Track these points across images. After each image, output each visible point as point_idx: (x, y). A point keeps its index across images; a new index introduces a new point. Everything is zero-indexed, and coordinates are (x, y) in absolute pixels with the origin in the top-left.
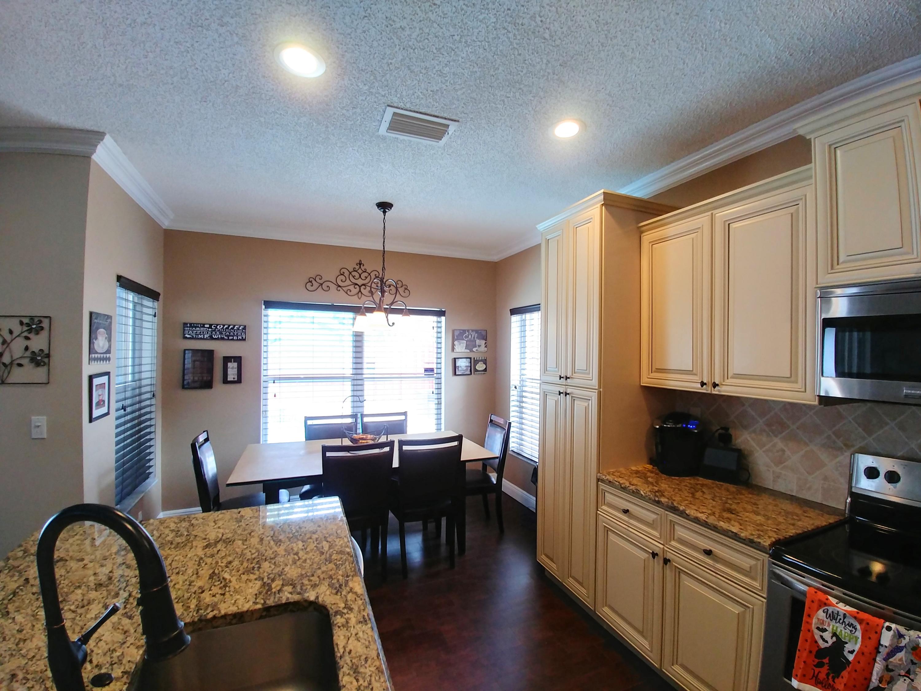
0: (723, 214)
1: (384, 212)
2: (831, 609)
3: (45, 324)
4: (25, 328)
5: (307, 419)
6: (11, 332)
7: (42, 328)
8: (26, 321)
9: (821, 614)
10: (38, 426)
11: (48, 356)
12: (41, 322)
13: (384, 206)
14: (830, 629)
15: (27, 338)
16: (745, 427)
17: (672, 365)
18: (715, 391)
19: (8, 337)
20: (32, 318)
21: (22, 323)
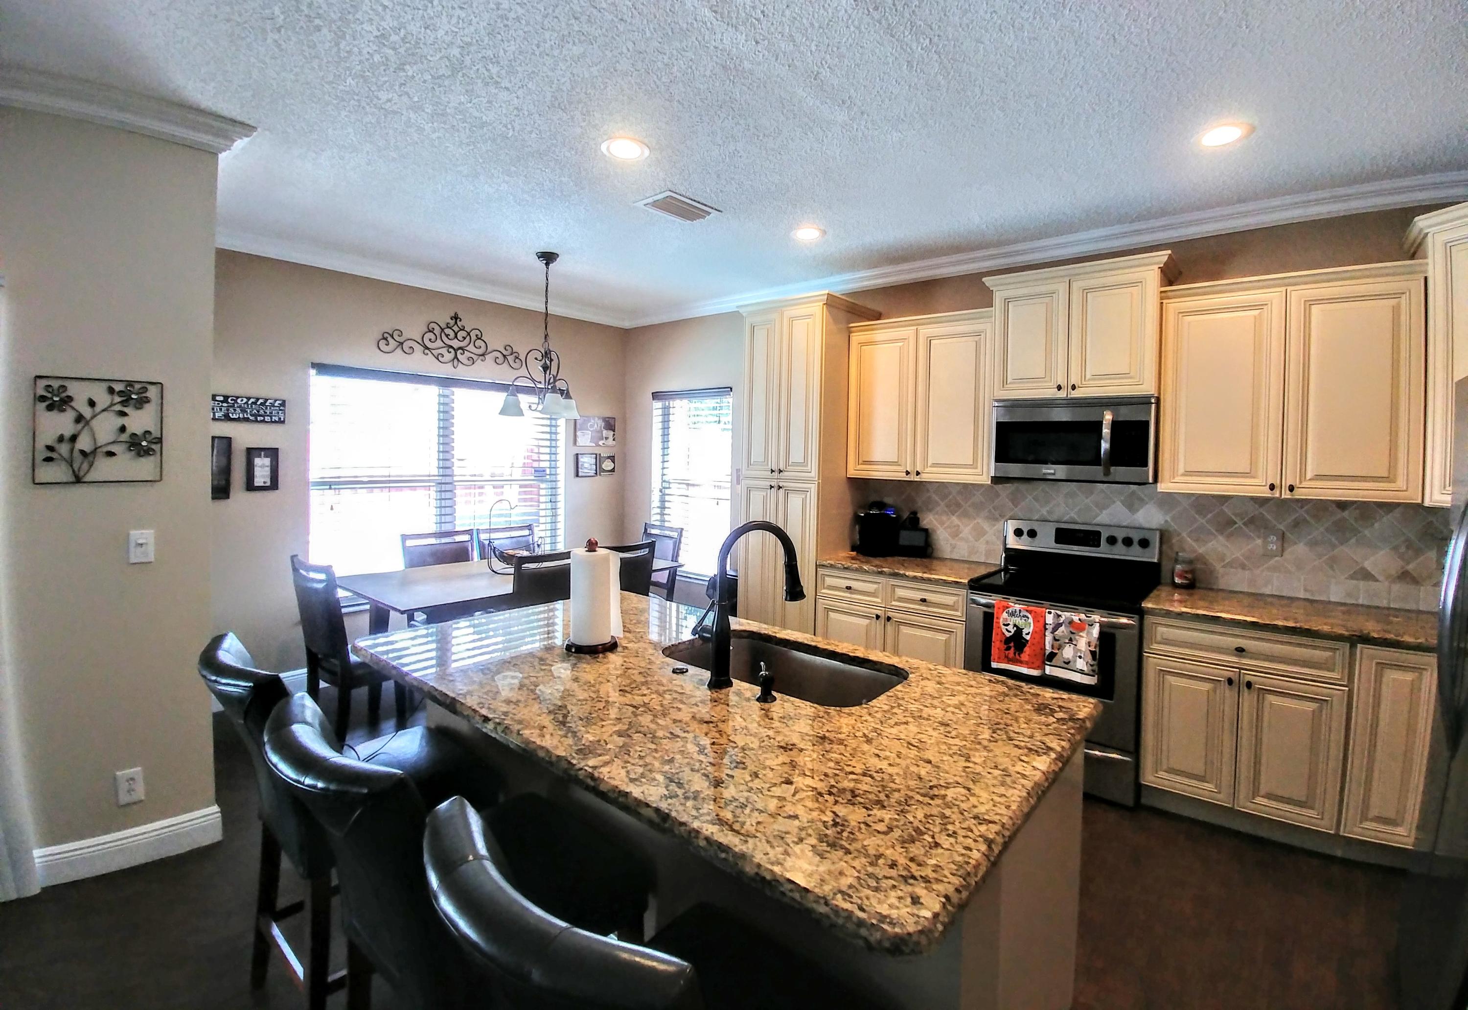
0: (926, 331)
1: (547, 264)
2: (1010, 610)
3: (152, 392)
4: (118, 399)
5: (405, 537)
6: (92, 403)
7: (147, 400)
8: (118, 387)
9: (1005, 615)
10: (141, 545)
11: (159, 440)
12: (145, 389)
13: (548, 257)
14: (1011, 623)
15: (123, 414)
16: (930, 510)
17: (877, 456)
18: (917, 479)
19: (87, 412)
20: (130, 383)
21: (111, 391)
